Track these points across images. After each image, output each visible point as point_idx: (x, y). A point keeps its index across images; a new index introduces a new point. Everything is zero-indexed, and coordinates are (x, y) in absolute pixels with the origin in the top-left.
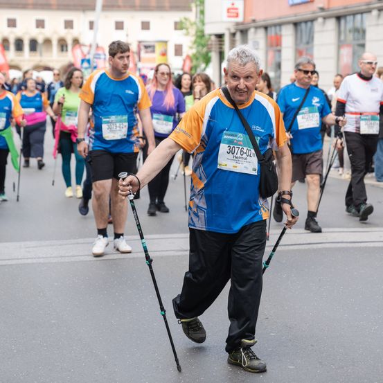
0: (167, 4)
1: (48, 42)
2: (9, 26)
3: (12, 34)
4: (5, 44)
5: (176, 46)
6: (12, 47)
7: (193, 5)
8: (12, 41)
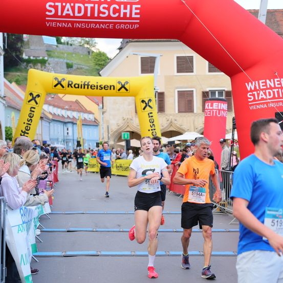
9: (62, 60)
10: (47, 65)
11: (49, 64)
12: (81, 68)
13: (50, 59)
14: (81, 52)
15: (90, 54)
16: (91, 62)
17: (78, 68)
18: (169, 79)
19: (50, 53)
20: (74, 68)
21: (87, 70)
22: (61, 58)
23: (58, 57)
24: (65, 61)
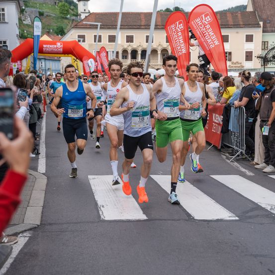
0: (241, 23)
1: (154, 52)
2: (127, 42)
3: (130, 47)
4: (125, 55)
5: (246, 52)
6: (129, 56)
7: (261, 23)
8: (129, 52)
9: (35, 9)
10: (25, 13)
11: (26, 12)
12: (50, 16)
13: (26, 9)
14: (49, 3)
15: (57, 4)
16: (57, 10)
17: (47, 15)
18: (90, 45)
19: (26, 3)
20: (45, 15)
21: (54, 17)
22: (34, 8)
23: (32, 7)
24: (38, 10)
